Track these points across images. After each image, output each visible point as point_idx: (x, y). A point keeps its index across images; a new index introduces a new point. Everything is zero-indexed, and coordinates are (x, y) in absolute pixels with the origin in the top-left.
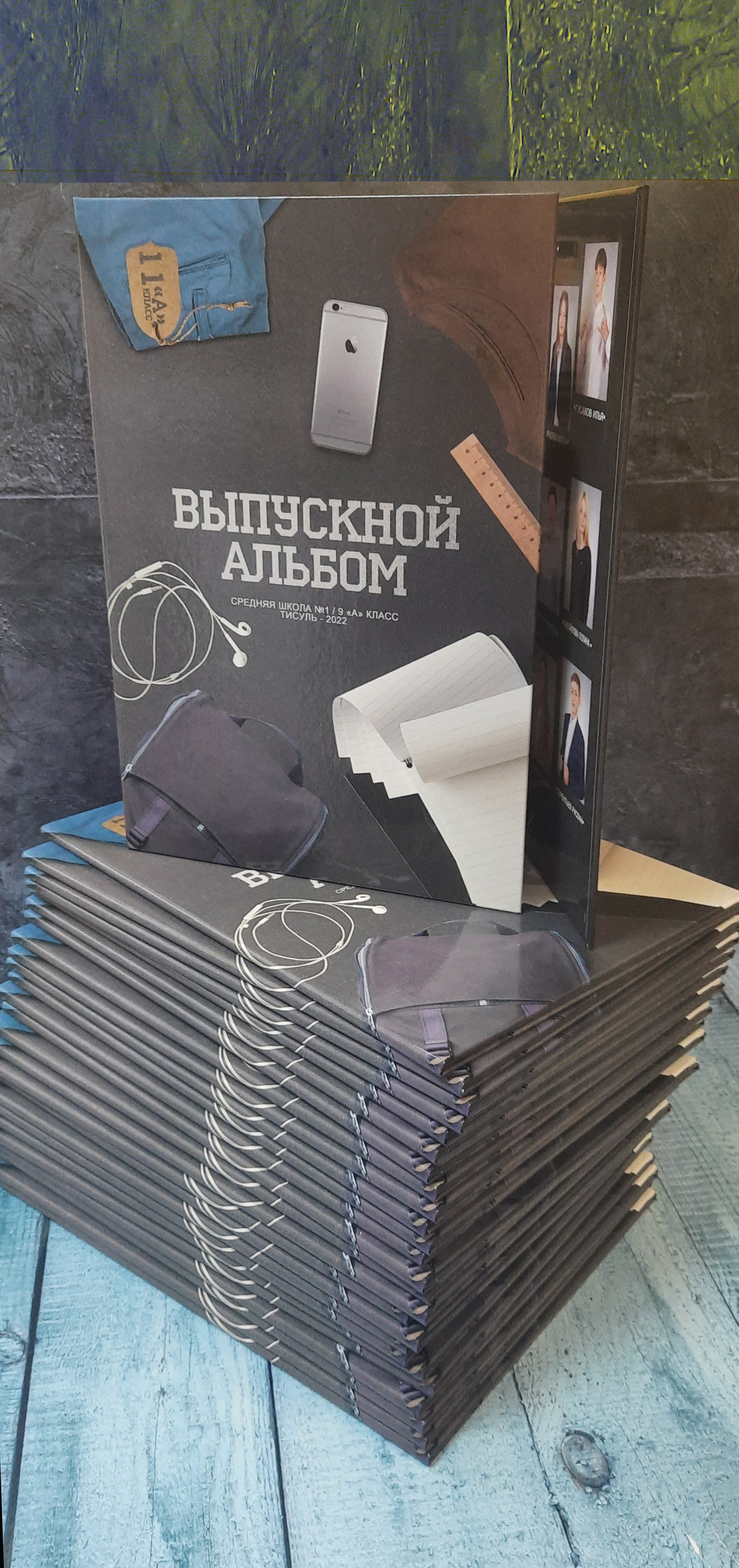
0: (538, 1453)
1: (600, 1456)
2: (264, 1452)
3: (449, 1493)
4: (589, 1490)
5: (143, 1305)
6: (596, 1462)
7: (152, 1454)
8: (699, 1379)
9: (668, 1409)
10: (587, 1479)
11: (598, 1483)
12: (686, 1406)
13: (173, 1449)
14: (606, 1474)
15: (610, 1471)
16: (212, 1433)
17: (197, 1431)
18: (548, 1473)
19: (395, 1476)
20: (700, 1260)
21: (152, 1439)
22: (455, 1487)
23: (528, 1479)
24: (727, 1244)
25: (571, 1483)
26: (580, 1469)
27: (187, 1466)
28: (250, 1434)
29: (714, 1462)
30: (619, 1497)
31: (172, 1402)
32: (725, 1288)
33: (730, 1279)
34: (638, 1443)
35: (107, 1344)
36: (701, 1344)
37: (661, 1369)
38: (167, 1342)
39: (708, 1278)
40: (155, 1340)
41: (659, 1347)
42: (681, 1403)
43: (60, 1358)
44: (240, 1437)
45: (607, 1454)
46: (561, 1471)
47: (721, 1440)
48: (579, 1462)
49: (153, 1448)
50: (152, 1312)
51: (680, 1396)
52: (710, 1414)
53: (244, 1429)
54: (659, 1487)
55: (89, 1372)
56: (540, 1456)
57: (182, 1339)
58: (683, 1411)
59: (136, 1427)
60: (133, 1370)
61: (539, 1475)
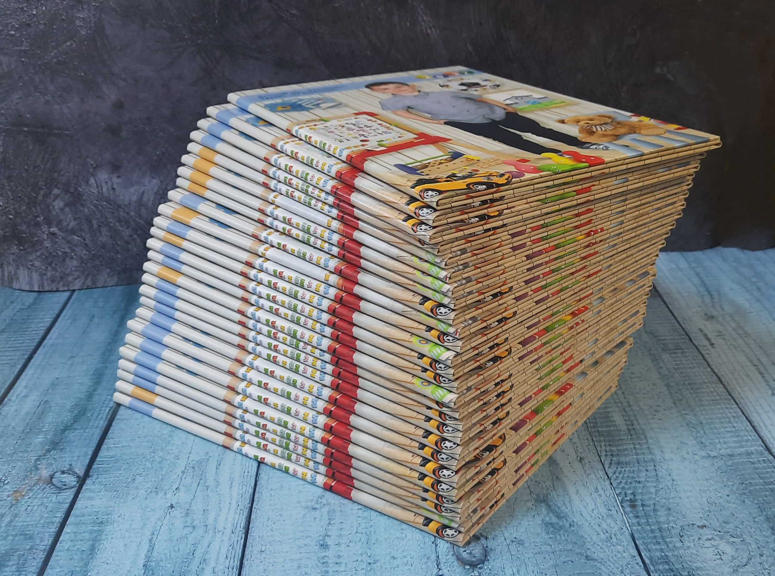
0: (436, 545)
1: (482, 548)
2: (236, 542)
3: (364, 567)
5: (172, 457)
7: (153, 542)
8: (568, 505)
9: (540, 522)
12: (554, 520)
13: (170, 539)
15: (486, 556)
16: (200, 531)
17: (190, 529)
19: (327, 557)
20: (590, 438)
21: (156, 533)
22: (370, 564)
23: (425, 560)
24: (612, 428)
25: (456, 563)
26: (465, 555)
27: (176, 549)
28: (228, 531)
29: (565, 553)
30: (488, 571)
31: (176, 513)
32: (603, 454)
33: (608, 448)
34: (512, 541)
35: (139, 479)
36: (576, 485)
37: (542, 499)
38: (183, 478)
39: (592, 448)
40: (175, 477)
41: (544, 486)
42: (551, 519)
43: (103, 486)
44: (221, 533)
45: (487, 547)
46: (449, 556)
47: (574, 540)
49: (155, 538)
50: (177, 461)
51: (551, 514)
52: (570, 525)
53: (225, 528)
54: (520, 566)
55: (122, 494)
56: (438, 547)
57: (195, 477)
58: (551, 524)
59: (146, 526)
60: (154, 494)
61: (433, 557)
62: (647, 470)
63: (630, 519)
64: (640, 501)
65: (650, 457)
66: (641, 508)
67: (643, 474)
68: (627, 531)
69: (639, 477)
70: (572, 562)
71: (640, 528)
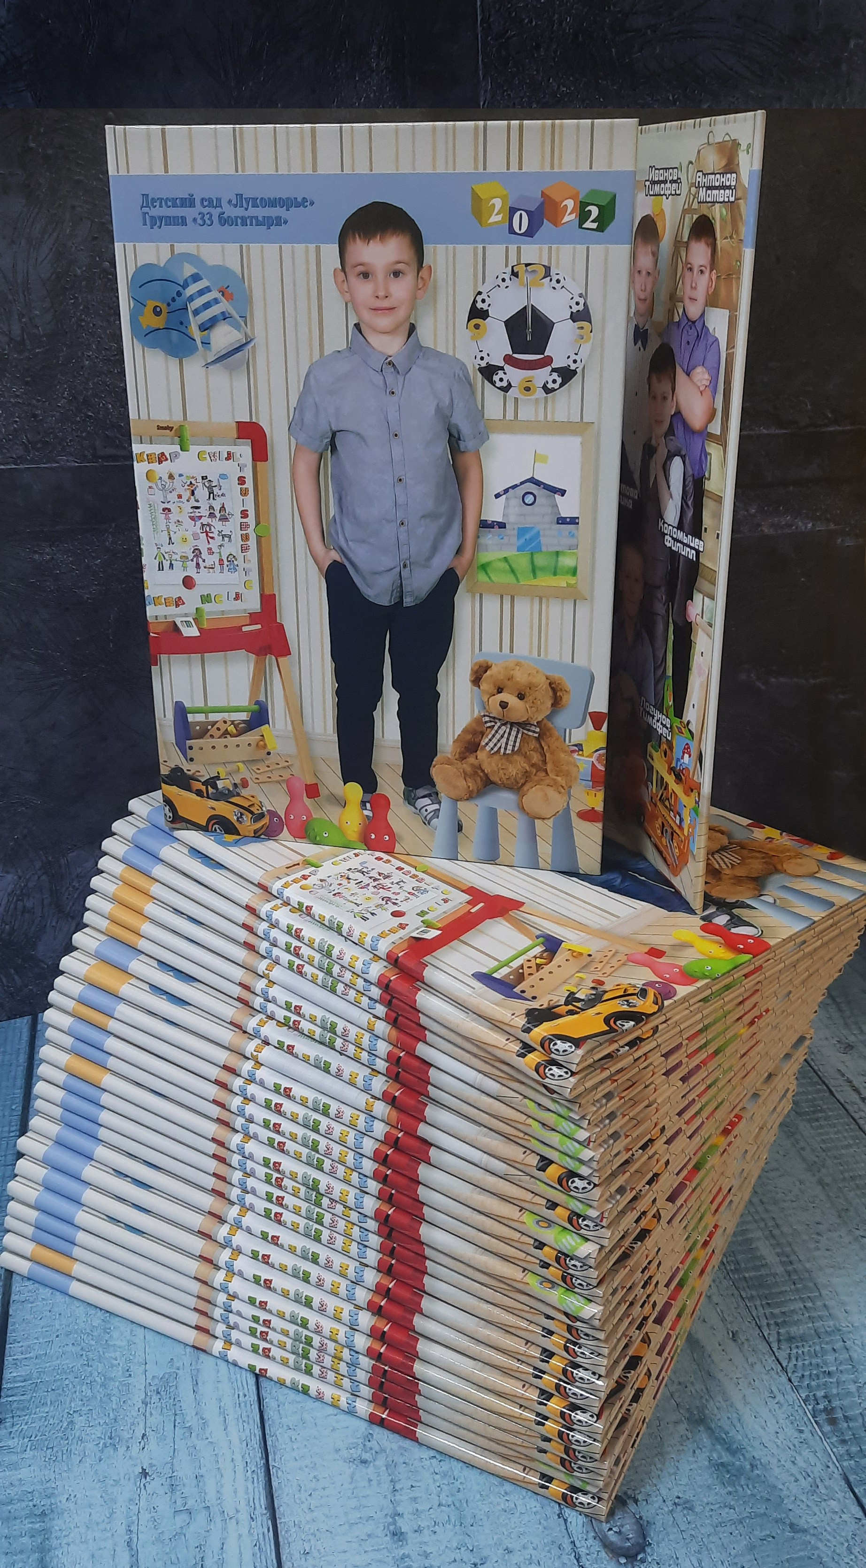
0: (566, 1521)
1: (633, 1520)
2: (261, 1536)
4: (623, 1560)
5: (121, 1373)
6: (629, 1528)
7: (134, 1547)
8: (738, 1426)
9: (707, 1463)
10: (620, 1548)
11: (632, 1552)
12: (726, 1458)
14: (640, 1541)
15: (644, 1537)
16: (201, 1518)
17: (185, 1516)
18: (578, 1544)
19: (408, 1556)
20: (736, 1292)
21: (134, 1528)
23: (555, 1551)
24: (763, 1272)
25: (603, 1554)
26: (612, 1536)
27: (173, 1557)
28: (244, 1516)
29: (758, 1520)
31: (155, 1485)
32: (764, 1322)
33: (768, 1311)
34: (675, 1504)
35: (80, 1421)
36: (739, 1387)
37: (697, 1417)
38: (148, 1414)
39: (745, 1313)
40: (135, 1414)
41: (693, 1391)
42: (720, 1457)
43: (26, 1440)
44: (234, 1521)
45: (641, 1518)
46: (591, 1541)
47: (765, 1494)
48: (610, 1529)
49: (135, 1540)
50: (130, 1380)
51: (719, 1447)
52: (752, 1466)
53: (238, 1511)
54: (699, 1552)
55: (60, 1453)
56: (568, 1524)
57: (165, 1410)
58: (722, 1464)
59: (115, 1515)
60: (110, 1450)
61: (567, 1546)
62: (834, 1350)
63: (835, 1447)
64: (839, 1410)
65: (831, 1323)
66: (845, 1425)
67: (830, 1358)
68: (836, 1471)
69: (826, 1364)
70: (773, 1537)
71: (852, 1462)
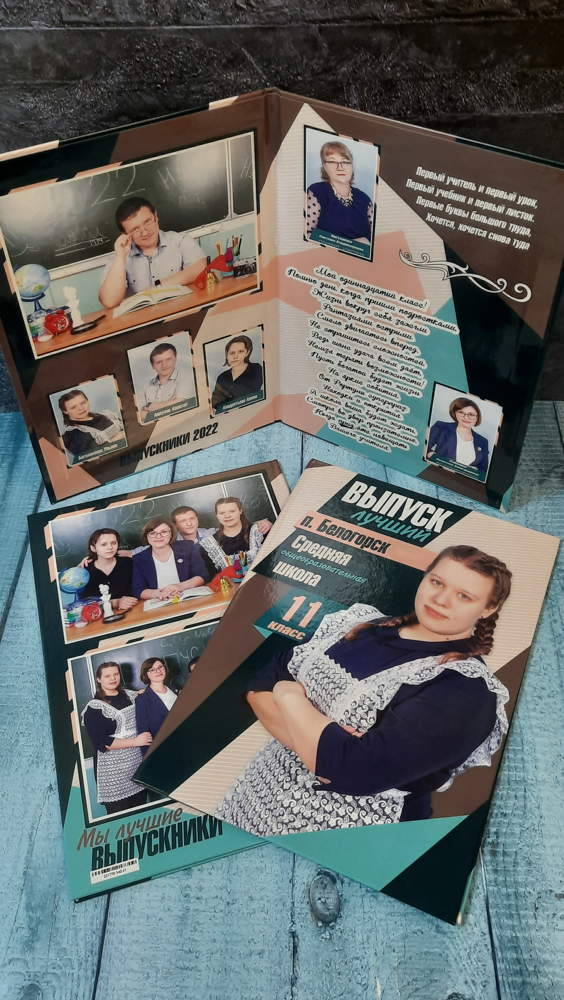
4: (320, 924)
6: (332, 901)
10: (322, 914)
11: (328, 920)
14: (336, 913)
18: (296, 905)
48: (320, 899)
